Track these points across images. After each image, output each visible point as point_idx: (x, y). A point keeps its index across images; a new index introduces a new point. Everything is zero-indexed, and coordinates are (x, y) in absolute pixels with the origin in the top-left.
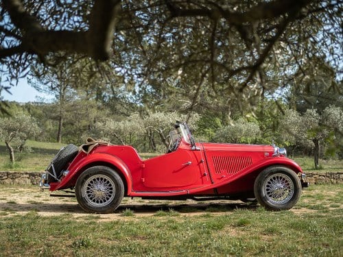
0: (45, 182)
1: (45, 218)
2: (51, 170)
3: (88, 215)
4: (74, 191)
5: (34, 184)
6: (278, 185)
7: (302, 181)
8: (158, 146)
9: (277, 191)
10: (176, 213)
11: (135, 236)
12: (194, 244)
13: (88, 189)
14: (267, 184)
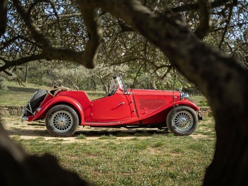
0: (25, 115)
1: (26, 141)
2: (28, 107)
3: (55, 138)
4: (44, 121)
5: (12, 114)
6: (183, 119)
7: (198, 116)
8: (97, 86)
9: (182, 123)
10: (114, 137)
11: (89, 154)
12: (128, 160)
13: (54, 120)
14: (175, 118)
